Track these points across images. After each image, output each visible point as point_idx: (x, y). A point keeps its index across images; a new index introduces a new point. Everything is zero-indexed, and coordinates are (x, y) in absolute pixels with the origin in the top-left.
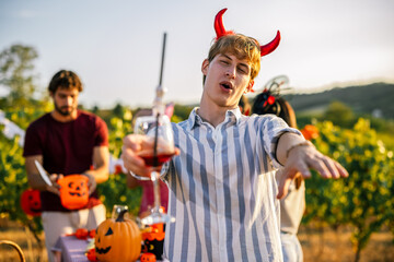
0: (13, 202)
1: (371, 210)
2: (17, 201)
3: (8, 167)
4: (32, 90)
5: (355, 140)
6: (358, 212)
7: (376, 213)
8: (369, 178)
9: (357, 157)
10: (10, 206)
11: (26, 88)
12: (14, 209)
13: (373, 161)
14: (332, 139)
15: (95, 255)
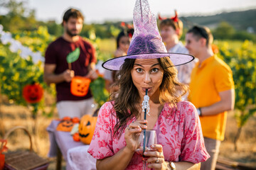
0: (18, 93)
1: (250, 101)
3: (14, 71)
5: (243, 55)
6: (242, 102)
7: (253, 103)
8: (250, 80)
9: (243, 66)
10: (16, 95)
11: (19, 10)
12: (18, 98)
13: (253, 69)
14: (227, 54)
15: (78, 137)
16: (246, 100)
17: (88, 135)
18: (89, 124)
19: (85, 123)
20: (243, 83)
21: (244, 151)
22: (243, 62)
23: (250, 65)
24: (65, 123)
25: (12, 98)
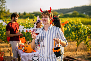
0: (5, 39)
2: (6, 39)
4: (5, 10)
5: (77, 23)
7: (81, 39)
8: (80, 31)
9: (77, 27)
12: (5, 40)
13: (80, 27)
14: (72, 23)
15: (24, 51)
16: (79, 38)
17: (27, 50)
18: (27, 47)
19: (26, 46)
20: (77, 32)
21: (79, 54)
22: (77, 25)
23: (79, 26)
24: (20, 47)
25: (3, 41)
